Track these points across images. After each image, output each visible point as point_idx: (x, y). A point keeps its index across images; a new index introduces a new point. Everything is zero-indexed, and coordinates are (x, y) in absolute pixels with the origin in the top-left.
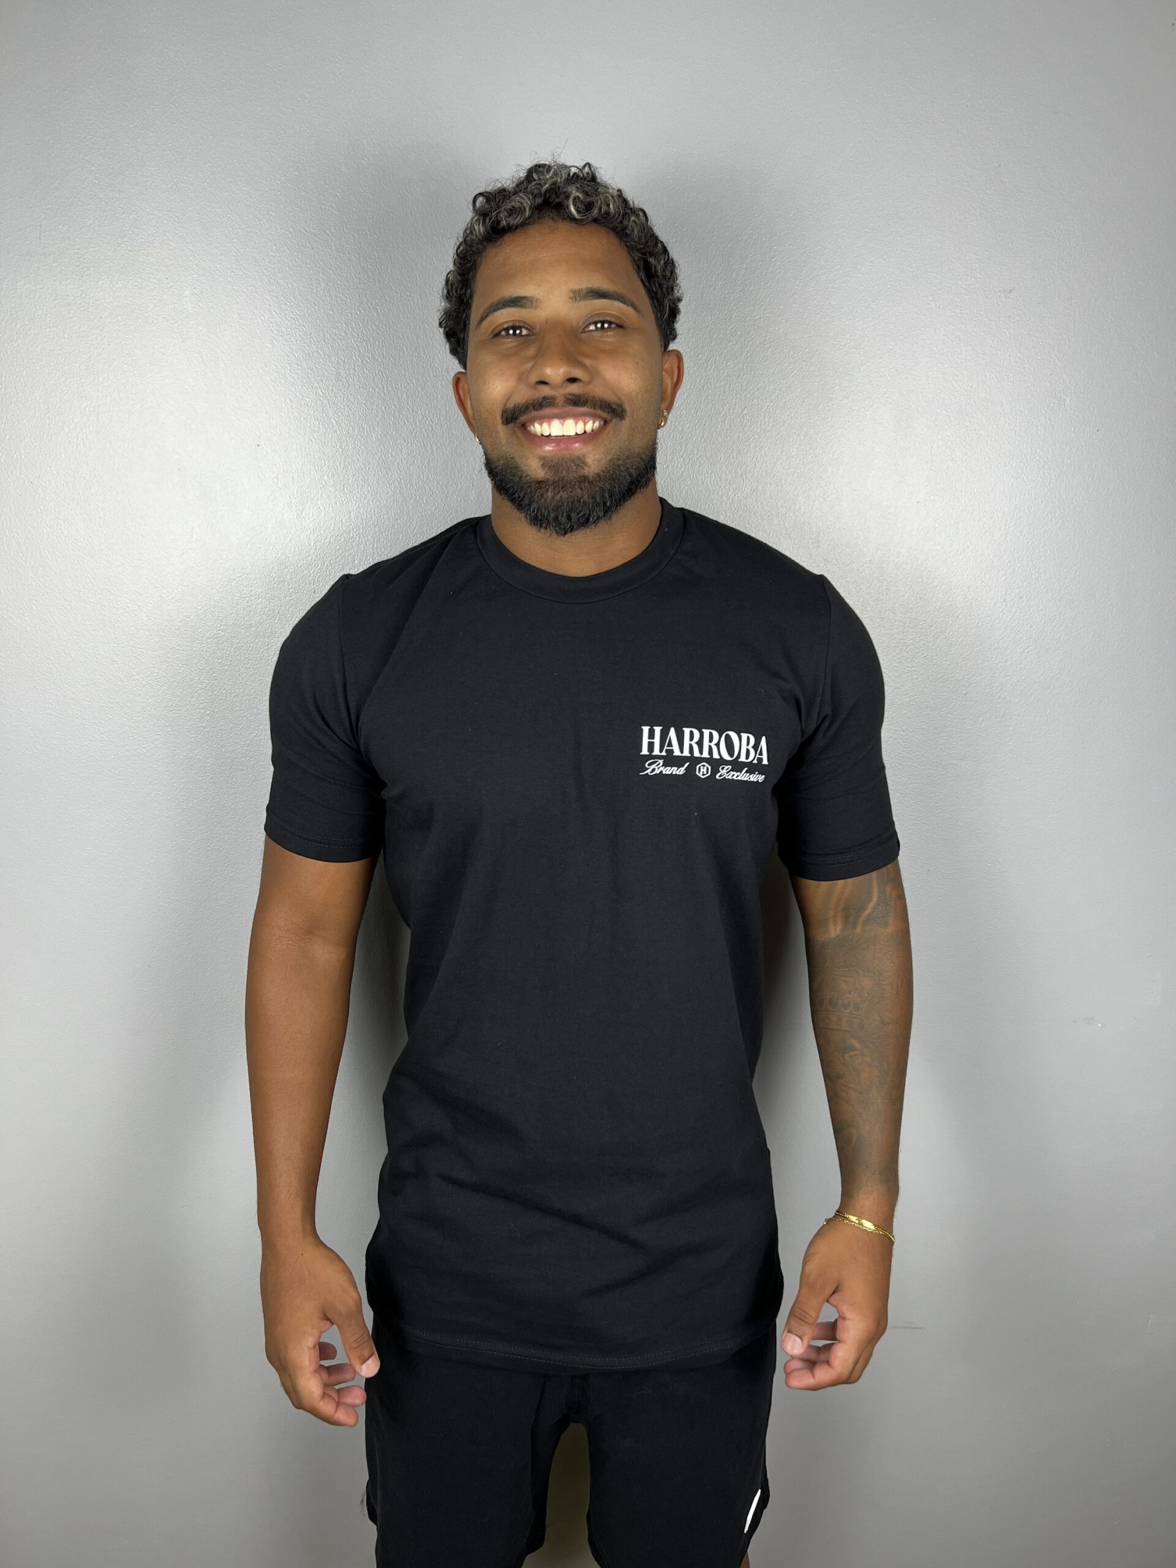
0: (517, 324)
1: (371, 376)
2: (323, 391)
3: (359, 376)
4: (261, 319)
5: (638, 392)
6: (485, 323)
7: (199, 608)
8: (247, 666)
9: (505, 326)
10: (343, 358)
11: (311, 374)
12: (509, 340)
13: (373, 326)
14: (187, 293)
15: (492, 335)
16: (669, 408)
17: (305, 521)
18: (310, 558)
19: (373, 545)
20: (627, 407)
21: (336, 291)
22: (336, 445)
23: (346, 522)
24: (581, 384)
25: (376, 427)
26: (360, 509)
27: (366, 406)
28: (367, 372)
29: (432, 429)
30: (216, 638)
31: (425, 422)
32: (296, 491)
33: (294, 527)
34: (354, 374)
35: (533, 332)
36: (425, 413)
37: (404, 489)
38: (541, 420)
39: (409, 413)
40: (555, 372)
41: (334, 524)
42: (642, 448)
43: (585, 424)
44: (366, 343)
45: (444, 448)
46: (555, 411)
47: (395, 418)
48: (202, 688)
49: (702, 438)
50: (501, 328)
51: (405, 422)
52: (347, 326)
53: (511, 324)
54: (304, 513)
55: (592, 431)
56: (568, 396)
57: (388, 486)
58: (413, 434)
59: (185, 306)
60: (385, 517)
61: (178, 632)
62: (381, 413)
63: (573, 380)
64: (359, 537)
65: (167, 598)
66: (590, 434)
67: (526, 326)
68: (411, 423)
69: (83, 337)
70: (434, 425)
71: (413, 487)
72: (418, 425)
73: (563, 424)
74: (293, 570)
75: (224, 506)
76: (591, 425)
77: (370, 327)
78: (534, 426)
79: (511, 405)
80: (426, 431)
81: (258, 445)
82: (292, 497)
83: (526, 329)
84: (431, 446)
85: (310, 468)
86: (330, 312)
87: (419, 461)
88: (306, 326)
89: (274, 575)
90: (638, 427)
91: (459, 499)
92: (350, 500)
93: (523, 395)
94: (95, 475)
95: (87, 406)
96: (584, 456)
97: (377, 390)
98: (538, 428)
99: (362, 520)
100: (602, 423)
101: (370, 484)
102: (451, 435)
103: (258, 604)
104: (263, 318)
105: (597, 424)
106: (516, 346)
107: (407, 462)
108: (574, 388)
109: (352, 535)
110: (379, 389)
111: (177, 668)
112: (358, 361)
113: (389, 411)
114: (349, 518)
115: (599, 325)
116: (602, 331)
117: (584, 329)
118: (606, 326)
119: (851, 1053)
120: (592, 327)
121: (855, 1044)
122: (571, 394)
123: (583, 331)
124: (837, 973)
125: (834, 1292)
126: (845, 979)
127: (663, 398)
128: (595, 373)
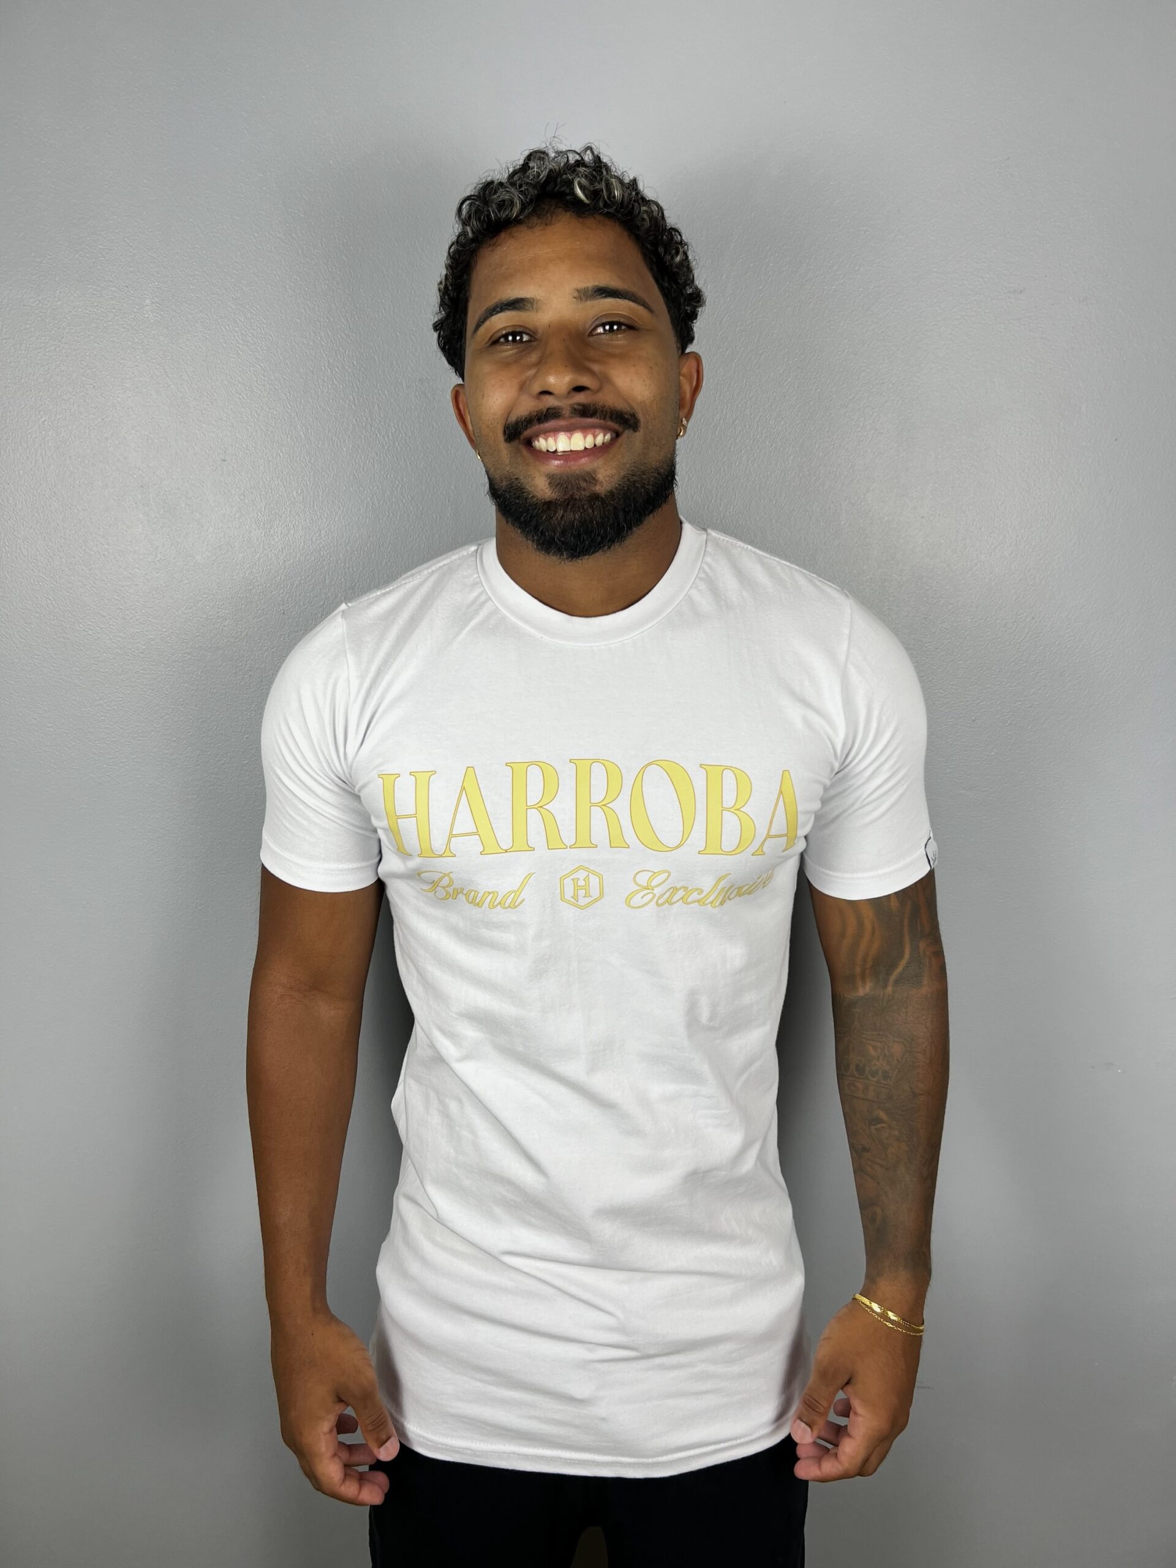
0: (518, 330)
2: (291, 403)
3: (328, 387)
4: (225, 328)
5: (653, 401)
6: (482, 329)
7: (164, 630)
8: (215, 691)
9: (504, 332)
10: (312, 369)
11: (278, 386)
12: (509, 347)
13: (343, 335)
14: (148, 302)
15: (490, 343)
16: (688, 417)
17: (273, 539)
18: (279, 578)
19: (345, 564)
20: (640, 416)
21: (304, 298)
22: (306, 459)
23: (316, 541)
24: (588, 392)
25: (347, 441)
26: (331, 526)
27: (336, 419)
28: (337, 383)
29: (406, 442)
30: (182, 661)
31: (399, 435)
32: (263, 508)
33: (261, 546)
34: (323, 385)
35: (535, 338)
36: (398, 425)
37: (377, 506)
38: (546, 433)
39: (382, 425)
40: (558, 380)
41: (304, 542)
42: (660, 462)
43: (595, 437)
44: (336, 353)
45: (418, 462)
46: (562, 423)
47: (366, 430)
48: (167, 714)
49: (690, 450)
50: (499, 334)
51: (376, 434)
52: (315, 335)
53: (510, 330)
54: (272, 531)
55: (603, 444)
56: (576, 407)
57: (360, 502)
58: (386, 448)
59: (147, 315)
60: (357, 535)
61: (142, 655)
62: (351, 426)
63: (579, 389)
64: (330, 556)
65: (131, 620)
66: (600, 447)
67: (527, 331)
68: (383, 436)
69: (41, 348)
70: (407, 438)
71: (386, 503)
72: (391, 438)
73: (570, 439)
74: (262, 591)
75: (189, 524)
76: (601, 438)
77: (339, 336)
78: (538, 441)
79: (513, 418)
80: (399, 444)
81: (224, 460)
82: (259, 514)
83: (527, 334)
84: (405, 460)
85: (278, 484)
86: (298, 321)
87: (392, 476)
88: (272, 335)
89: (242, 595)
90: (653, 439)
91: (434, 516)
92: (321, 516)
93: (526, 406)
94: (55, 492)
95: (45, 420)
96: (595, 472)
97: (347, 401)
98: (542, 444)
99: (333, 538)
100: (614, 435)
101: (341, 500)
103: (225, 626)
105: (608, 437)
106: (516, 353)
107: (380, 477)
108: (581, 398)
109: (322, 554)
110: (349, 400)
111: (142, 693)
112: (328, 371)
113: (360, 424)
114: (320, 536)
115: (607, 327)
116: (611, 334)
117: (591, 332)
118: (615, 327)
119: (878, 1126)
120: (600, 330)
121: (883, 1115)
122: (579, 404)
123: (591, 334)
124: (864, 1036)
125: (848, 1383)
126: (873, 1043)
127: (681, 406)
128: (604, 380)
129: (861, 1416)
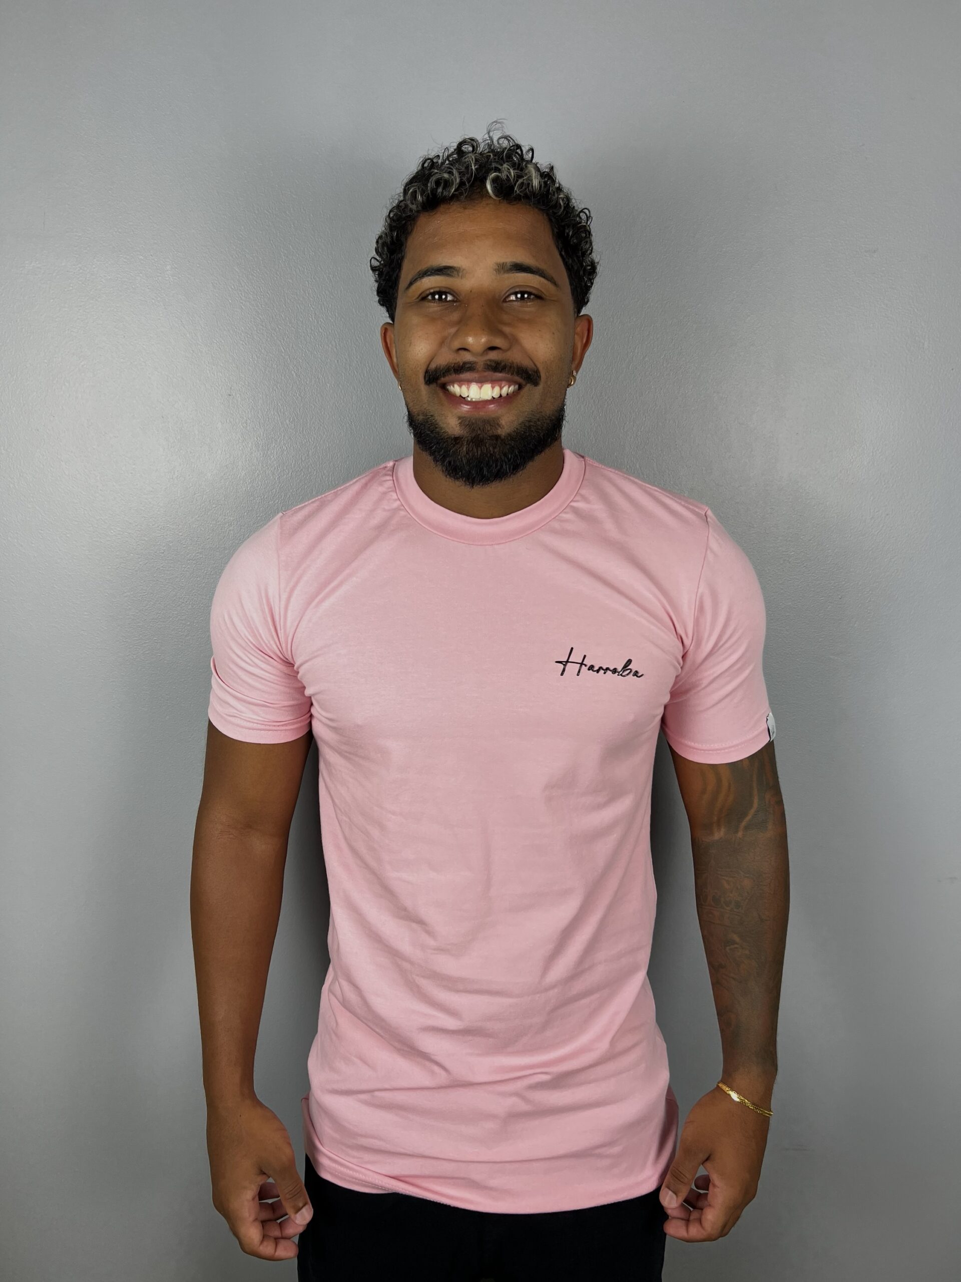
0: (443, 290)
1: (325, 334)
2: (285, 348)
3: (315, 334)
4: (231, 288)
6: (411, 289)
7: (180, 534)
9: (432, 292)
10: (301, 320)
11: (274, 334)
12: (435, 304)
13: (327, 292)
14: (168, 267)
15: (419, 298)
16: (578, 368)
17: (270, 459)
22: (296, 394)
23: (305, 459)
24: (500, 351)
25: (330, 378)
26: (317, 448)
27: (322, 360)
28: (322, 331)
29: (378, 378)
30: (195, 560)
31: (372, 373)
32: (262, 434)
33: (260, 465)
35: (456, 298)
37: (355, 430)
40: (476, 341)
41: (295, 460)
43: (501, 389)
44: (321, 306)
46: (473, 375)
47: (346, 370)
48: (183, 603)
49: (609, 382)
50: (427, 293)
51: (354, 373)
52: (305, 292)
53: (437, 290)
54: (269, 452)
55: (507, 394)
56: (488, 363)
57: (341, 428)
58: (362, 383)
59: (167, 278)
61: (162, 555)
62: (334, 366)
63: (492, 348)
64: (316, 472)
65: (154, 526)
66: (505, 397)
67: (452, 292)
68: (360, 374)
69: (81, 306)
71: (362, 428)
72: (365, 375)
73: (480, 389)
76: (506, 390)
77: (324, 293)
78: (454, 386)
79: (434, 366)
81: (230, 395)
82: (259, 438)
83: (451, 294)
85: (274, 413)
86: (290, 281)
87: (367, 406)
88: (270, 293)
89: (244, 505)
90: (550, 391)
91: (401, 439)
92: (309, 440)
93: (445, 358)
94: (89, 422)
95: (84, 364)
96: (498, 417)
97: (330, 346)
98: (456, 389)
99: (319, 457)
100: (516, 387)
101: (326, 426)
104: (233, 287)
105: (511, 389)
106: (442, 310)
107: (357, 407)
108: (493, 356)
109: (310, 470)
110: (332, 345)
111: (162, 586)
112: (314, 322)
113: (341, 364)
114: (308, 455)
115: (519, 296)
116: (522, 301)
117: (505, 299)
118: (526, 296)
119: (732, 947)
120: (513, 298)
121: (736, 938)
122: (490, 361)
123: (505, 301)
124: (719, 873)
125: (707, 1159)
126: (727, 879)
127: (573, 359)
128: (513, 341)
129: (718, 1187)
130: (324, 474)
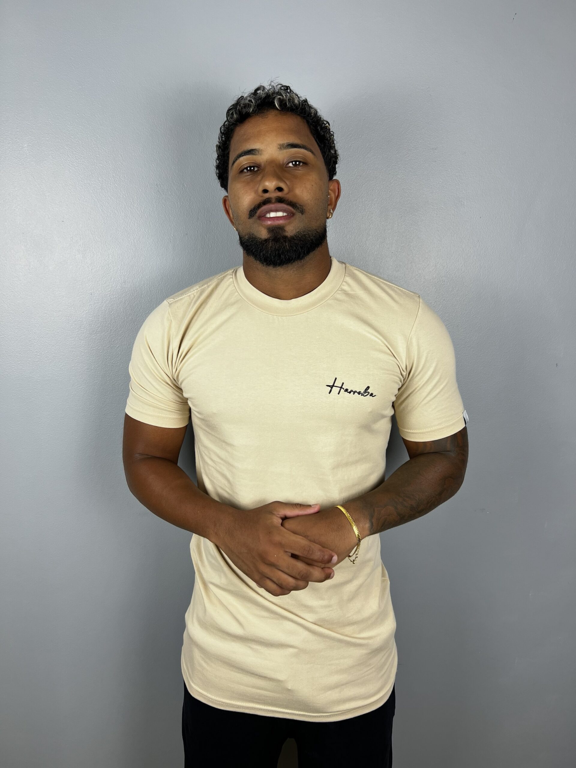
0: (252, 165)
1: (119, 187)
2: (95, 195)
3: (113, 187)
6: (236, 164)
8: (58, 331)
10: (105, 179)
12: (248, 174)
13: (120, 163)
14: (26, 145)
15: (240, 171)
16: (333, 209)
17: (86, 259)
18: (89, 277)
19: (121, 271)
21: (101, 145)
22: (102, 221)
23: (107, 260)
24: (284, 192)
25: (122, 213)
26: (114, 253)
27: (117, 203)
28: (117, 186)
29: (150, 214)
31: (146, 210)
32: (82, 244)
33: (81, 262)
34: (110, 186)
35: (260, 169)
37: (136, 243)
39: (138, 206)
40: (271, 184)
41: (101, 260)
44: (116, 171)
46: (272, 206)
47: (131, 208)
50: (244, 167)
51: (136, 210)
52: (107, 163)
54: (86, 255)
56: (278, 198)
57: (128, 242)
58: (140, 216)
59: (25, 152)
60: (127, 258)
61: (23, 314)
62: (124, 206)
63: (280, 189)
67: (256, 165)
68: (139, 211)
70: (150, 212)
71: (140, 242)
72: (142, 212)
74: (81, 283)
75: (46, 251)
77: (118, 164)
80: (146, 214)
81: (63, 221)
82: (80, 247)
83: (257, 167)
84: (149, 222)
85: (89, 233)
87: (143, 230)
88: (86, 162)
89: (71, 286)
92: (109, 248)
99: (115, 259)
101: (119, 241)
102: (159, 217)
103: (63, 300)
104: (64, 158)
106: (252, 177)
107: (137, 230)
108: (281, 194)
109: (110, 266)
110: (123, 194)
112: (112, 180)
113: (128, 205)
114: (109, 257)
116: (295, 167)
117: (286, 165)
118: (298, 163)
120: (291, 165)
122: (280, 197)
127: (330, 204)
130: (118, 269)
